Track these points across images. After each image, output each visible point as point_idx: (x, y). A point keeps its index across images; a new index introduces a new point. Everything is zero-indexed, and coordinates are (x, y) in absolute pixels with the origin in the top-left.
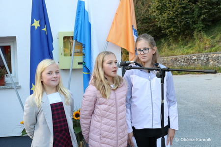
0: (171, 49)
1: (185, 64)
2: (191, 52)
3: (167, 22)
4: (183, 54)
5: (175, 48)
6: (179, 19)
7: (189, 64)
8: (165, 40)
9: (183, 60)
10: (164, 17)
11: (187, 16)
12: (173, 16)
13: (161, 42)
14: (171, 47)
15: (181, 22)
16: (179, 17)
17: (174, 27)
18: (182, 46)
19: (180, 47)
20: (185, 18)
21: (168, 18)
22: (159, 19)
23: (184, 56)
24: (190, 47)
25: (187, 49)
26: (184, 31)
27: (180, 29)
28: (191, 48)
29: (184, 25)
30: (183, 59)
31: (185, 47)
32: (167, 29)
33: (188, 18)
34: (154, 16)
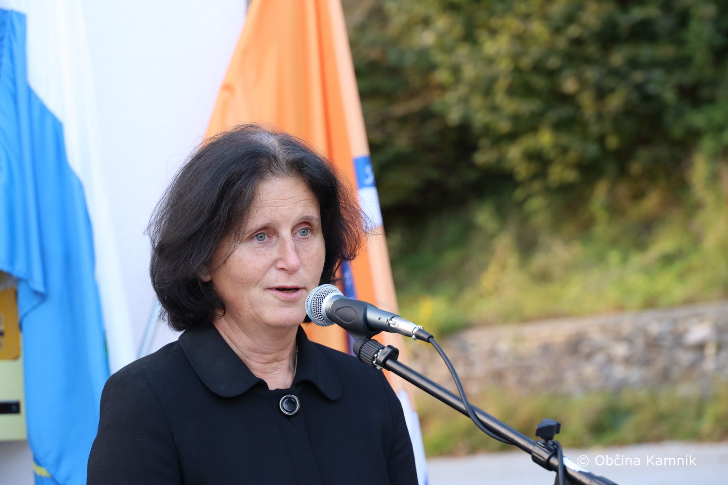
0: (544, 277)
1: (635, 374)
2: (679, 292)
3: (511, 92)
4: (620, 308)
5: (571, 267)
6: (592, 74)
7: (665, 376)
8: (501, 214)
9: (621, 350)
10: (490, 61)
11: (646, 52)
12: (551, 50)
13: (469, 228)
14: (539, 261)
15: (601, 94)
16: (588, 61)
17: (560, 126)
18: (614, 257)
19: (601, 259)
20: (634, 64)
21: (517, 70)
22: (456, 70)
23: (627, 323)
24: (668, 260)
25: (646, 271)
26: (623, 156)
27: (601, 140)
28: (678, 267)
29: (628, 111)
30: (620, 338)
31: (637, 259)
32: (512, 137)
33: (654, 64)
34: (423, 53)
